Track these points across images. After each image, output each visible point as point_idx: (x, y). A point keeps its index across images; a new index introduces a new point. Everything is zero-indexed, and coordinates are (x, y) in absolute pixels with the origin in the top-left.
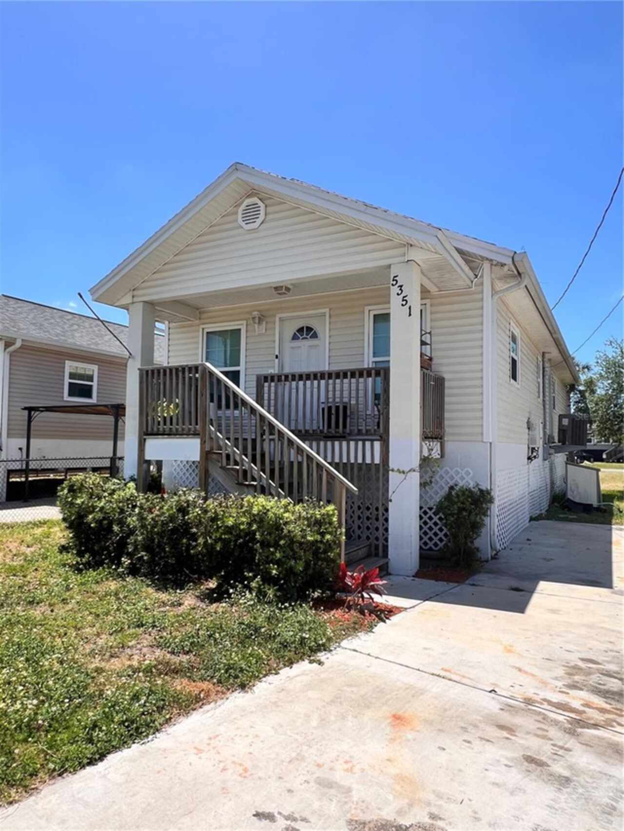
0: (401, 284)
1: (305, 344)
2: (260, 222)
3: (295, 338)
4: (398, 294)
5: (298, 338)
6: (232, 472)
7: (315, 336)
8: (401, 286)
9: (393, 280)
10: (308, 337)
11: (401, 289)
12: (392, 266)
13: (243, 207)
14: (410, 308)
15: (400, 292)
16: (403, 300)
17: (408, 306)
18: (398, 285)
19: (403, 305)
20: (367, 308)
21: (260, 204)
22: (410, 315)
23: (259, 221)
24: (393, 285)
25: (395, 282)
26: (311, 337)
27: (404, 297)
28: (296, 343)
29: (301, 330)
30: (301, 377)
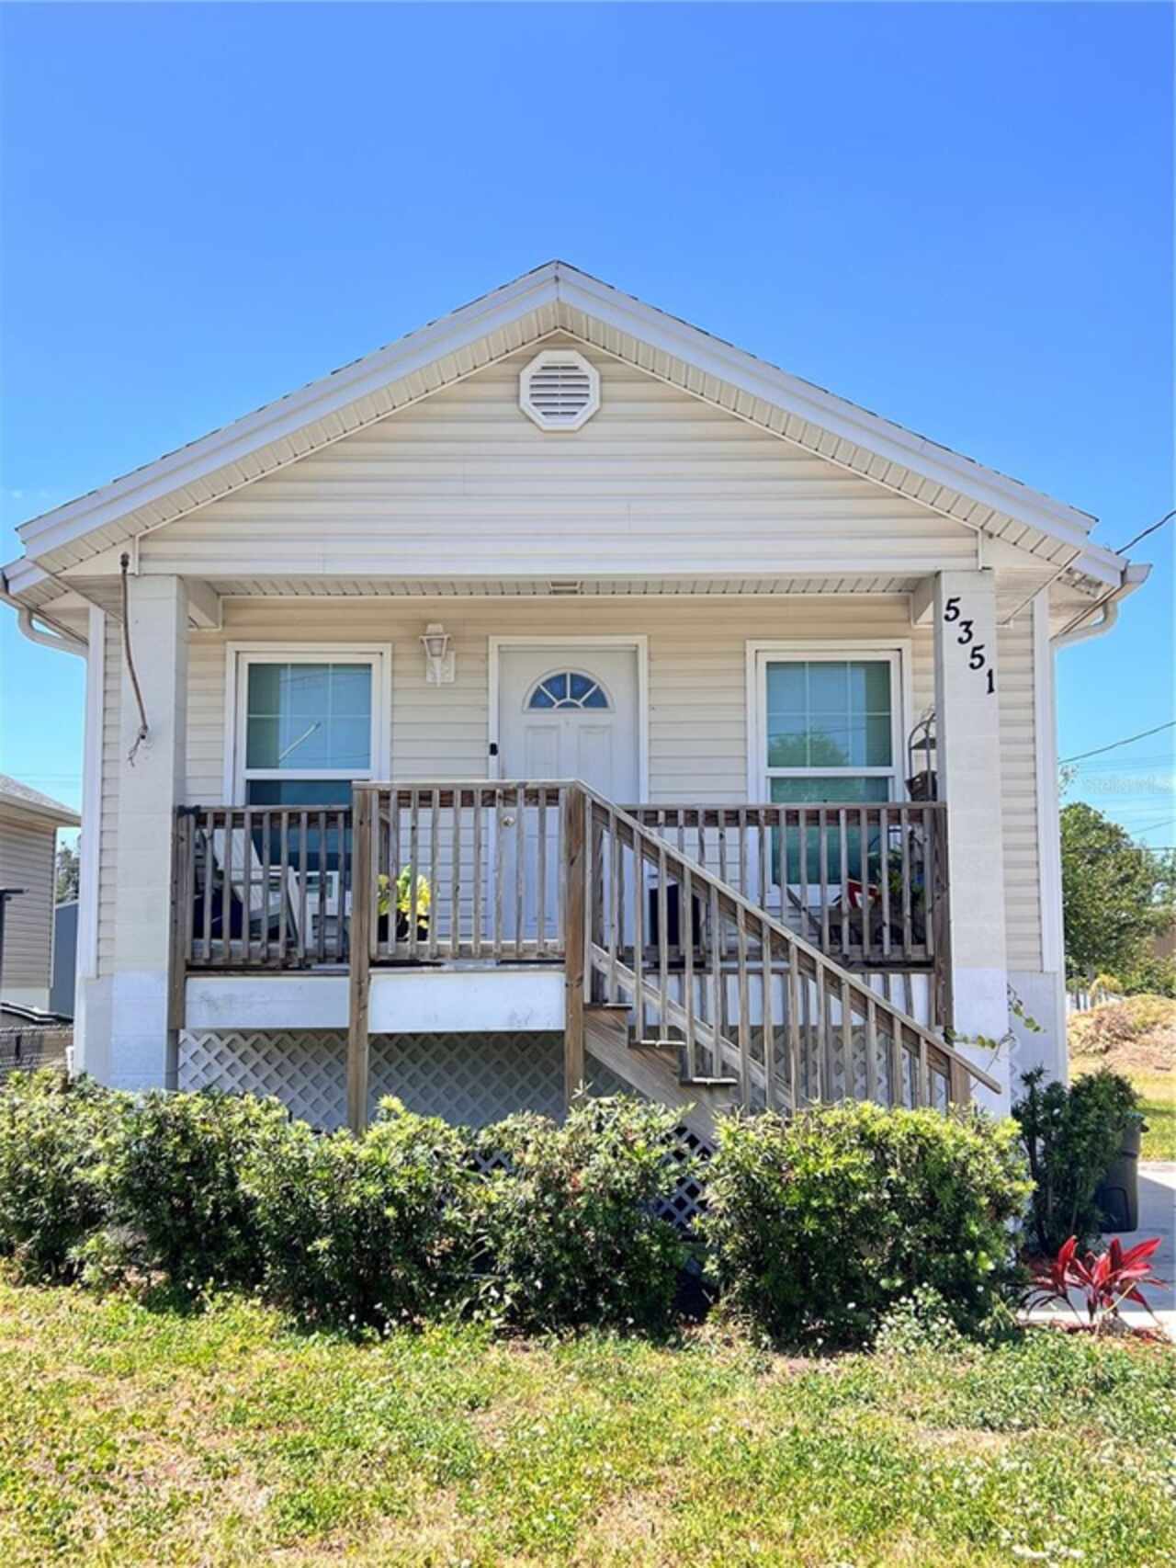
0: (968, 619)
1: (570, 721)
2: (588, 415)
3: (538, 701)
4: (961, 641)
5: (551, 704)
6: (665, 1055)
7: (598, 701)
8: (968, 624)
9: (949, 608)
10: (579, 703)
11: (967, 631)
12: (943, 575)
13: (533, 368)
14: (990, 674)
15: (965, 636)
16: (973, 656)
17: (984, 669)
18: (960, 619)
19: (972, 666)
20: (751, 646)
21: (586, 368)
22: (991, 690)
23: (584, 414)
24: (947, 618)
25: (952, 614)
26: (585, 704)
27: (975, 649)
28: (543, 717)
29: (556, 683)
30: (712, 818)
